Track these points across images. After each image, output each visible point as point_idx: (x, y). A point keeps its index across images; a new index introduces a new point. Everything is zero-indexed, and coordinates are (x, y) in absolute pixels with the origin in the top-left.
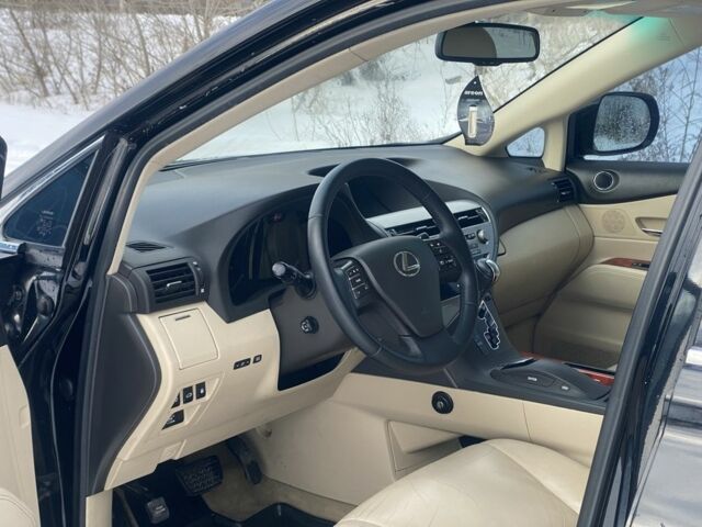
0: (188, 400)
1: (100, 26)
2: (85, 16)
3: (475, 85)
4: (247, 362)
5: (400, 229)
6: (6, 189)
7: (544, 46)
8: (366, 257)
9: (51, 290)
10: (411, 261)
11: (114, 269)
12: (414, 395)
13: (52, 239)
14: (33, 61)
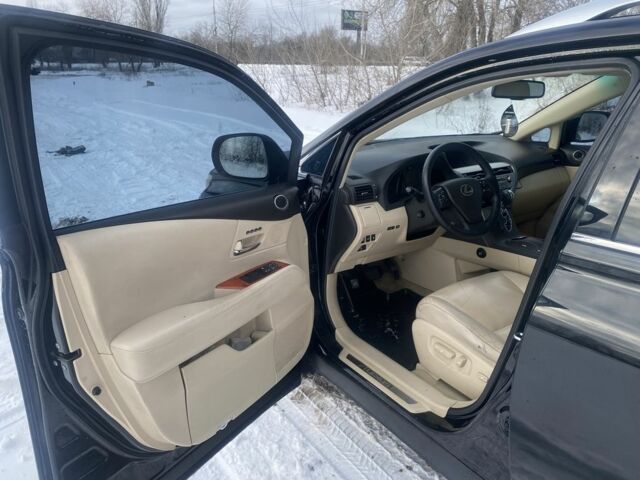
0: (368, 241)
1: (350, 72)
2: (344, 68)
3: (510, 109)
4: (393, 228)
5: (468, 174)
6: (303, 152)
7: (547, 89)
8: (448, 186)
9: (318, 193)
10: (469, 189)
11: (341, 186)
12: (469, 249)
13: (318, 172)
14: (320, 90)
